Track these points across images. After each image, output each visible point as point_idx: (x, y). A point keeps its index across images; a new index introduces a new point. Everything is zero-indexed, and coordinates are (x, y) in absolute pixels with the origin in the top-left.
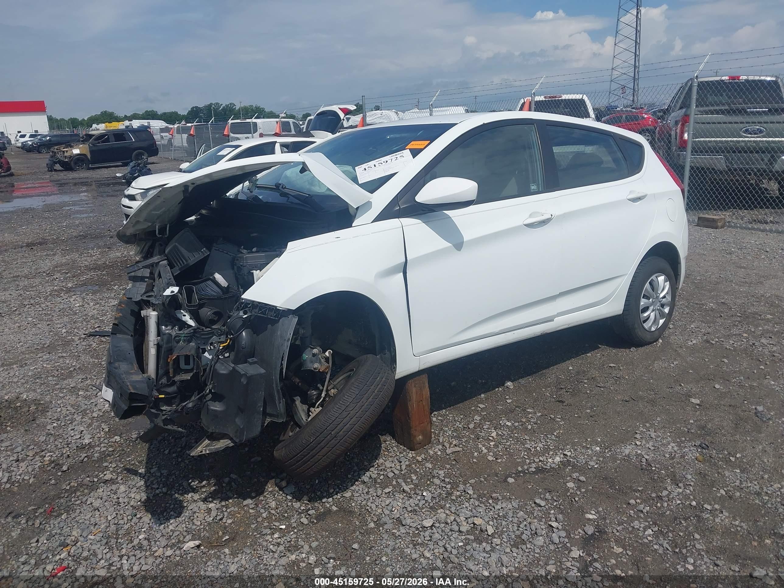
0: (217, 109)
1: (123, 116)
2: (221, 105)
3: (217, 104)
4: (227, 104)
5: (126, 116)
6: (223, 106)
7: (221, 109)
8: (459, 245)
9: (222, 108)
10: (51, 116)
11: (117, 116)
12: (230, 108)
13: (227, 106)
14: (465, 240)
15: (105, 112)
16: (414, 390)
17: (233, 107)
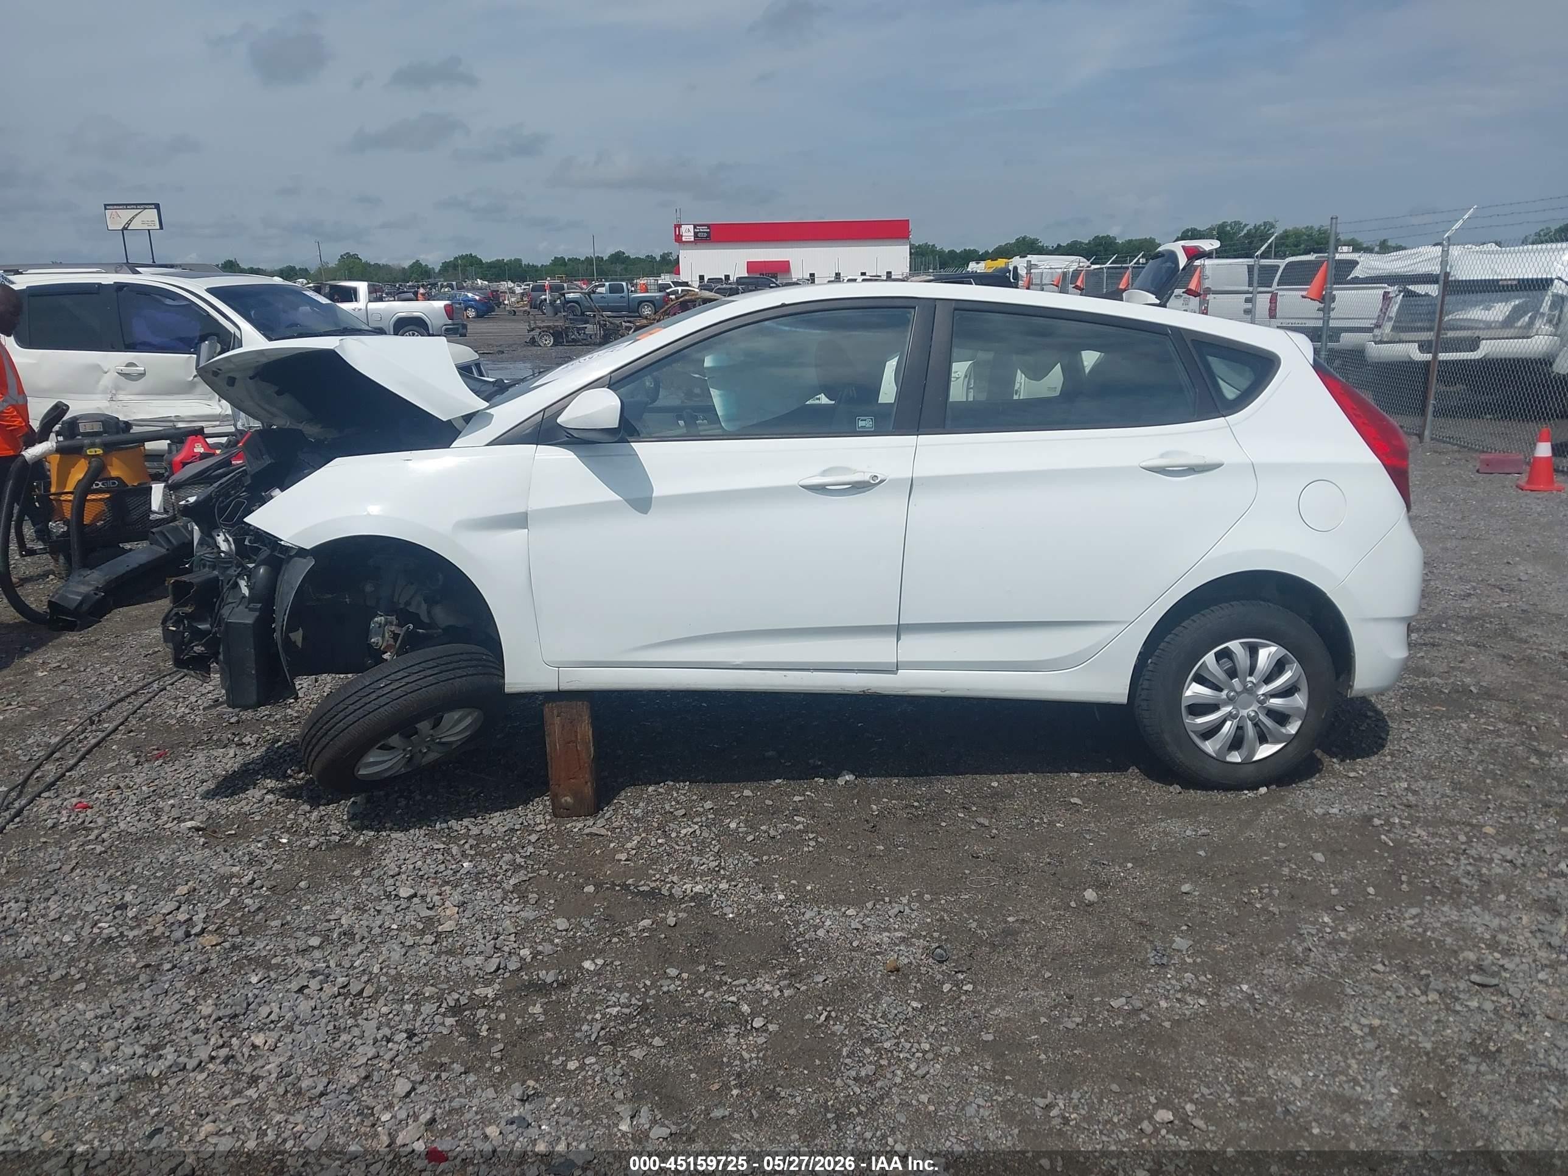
0: (1234, 233)
1: (1055, 246)
2: (1246, 225)
3: (1237, 223)
4: (1258, 224)
5: (1059, 246)
6: (1248, 228)
7: (1242, 234)
8: (642, 503)
9: (1245, 231)
10: (934, 245)
11: (1043, 246)
12: (1262, 232)
13: (1256, 228)
14: (654, 495)
15: (1024, 238)
16: (557, 720)
17: (1269, 230)
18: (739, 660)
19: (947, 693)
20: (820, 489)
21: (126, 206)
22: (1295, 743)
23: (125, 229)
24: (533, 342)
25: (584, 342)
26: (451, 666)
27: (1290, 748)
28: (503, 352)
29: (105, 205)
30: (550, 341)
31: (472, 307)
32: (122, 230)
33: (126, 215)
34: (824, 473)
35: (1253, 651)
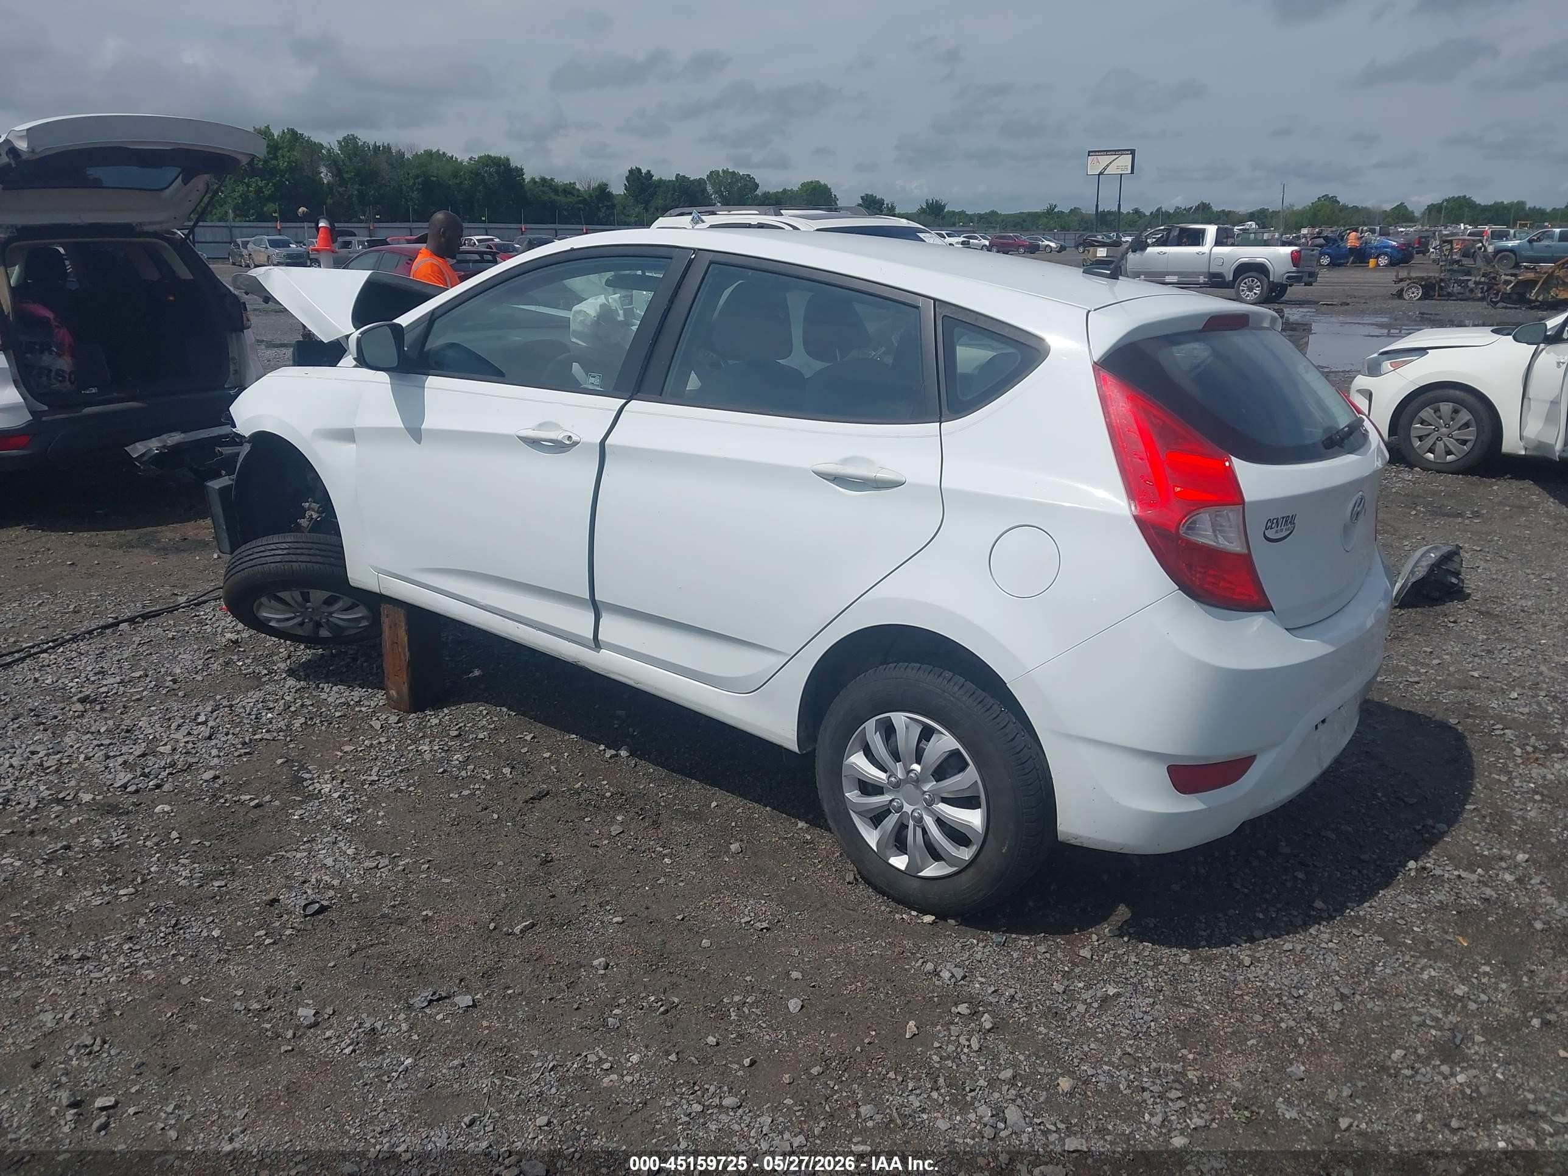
16: (387, 620)
18: (484, 602)
19: (638, 686)
20: (534, 443)
21: (1106, 152)
22: (970, 873)
23: (1101, 173)
24: (1400, 295)
25: (1460, 296)
26: (299, 551)
27: (964, 877)
28: (1348, 304)
29: (1089, 152)
30: (1417, 293)
31: (1386, 254)
32: (1099, 175)
33: (1104, 160)
34: (541, 426)
35: (927, 733)
